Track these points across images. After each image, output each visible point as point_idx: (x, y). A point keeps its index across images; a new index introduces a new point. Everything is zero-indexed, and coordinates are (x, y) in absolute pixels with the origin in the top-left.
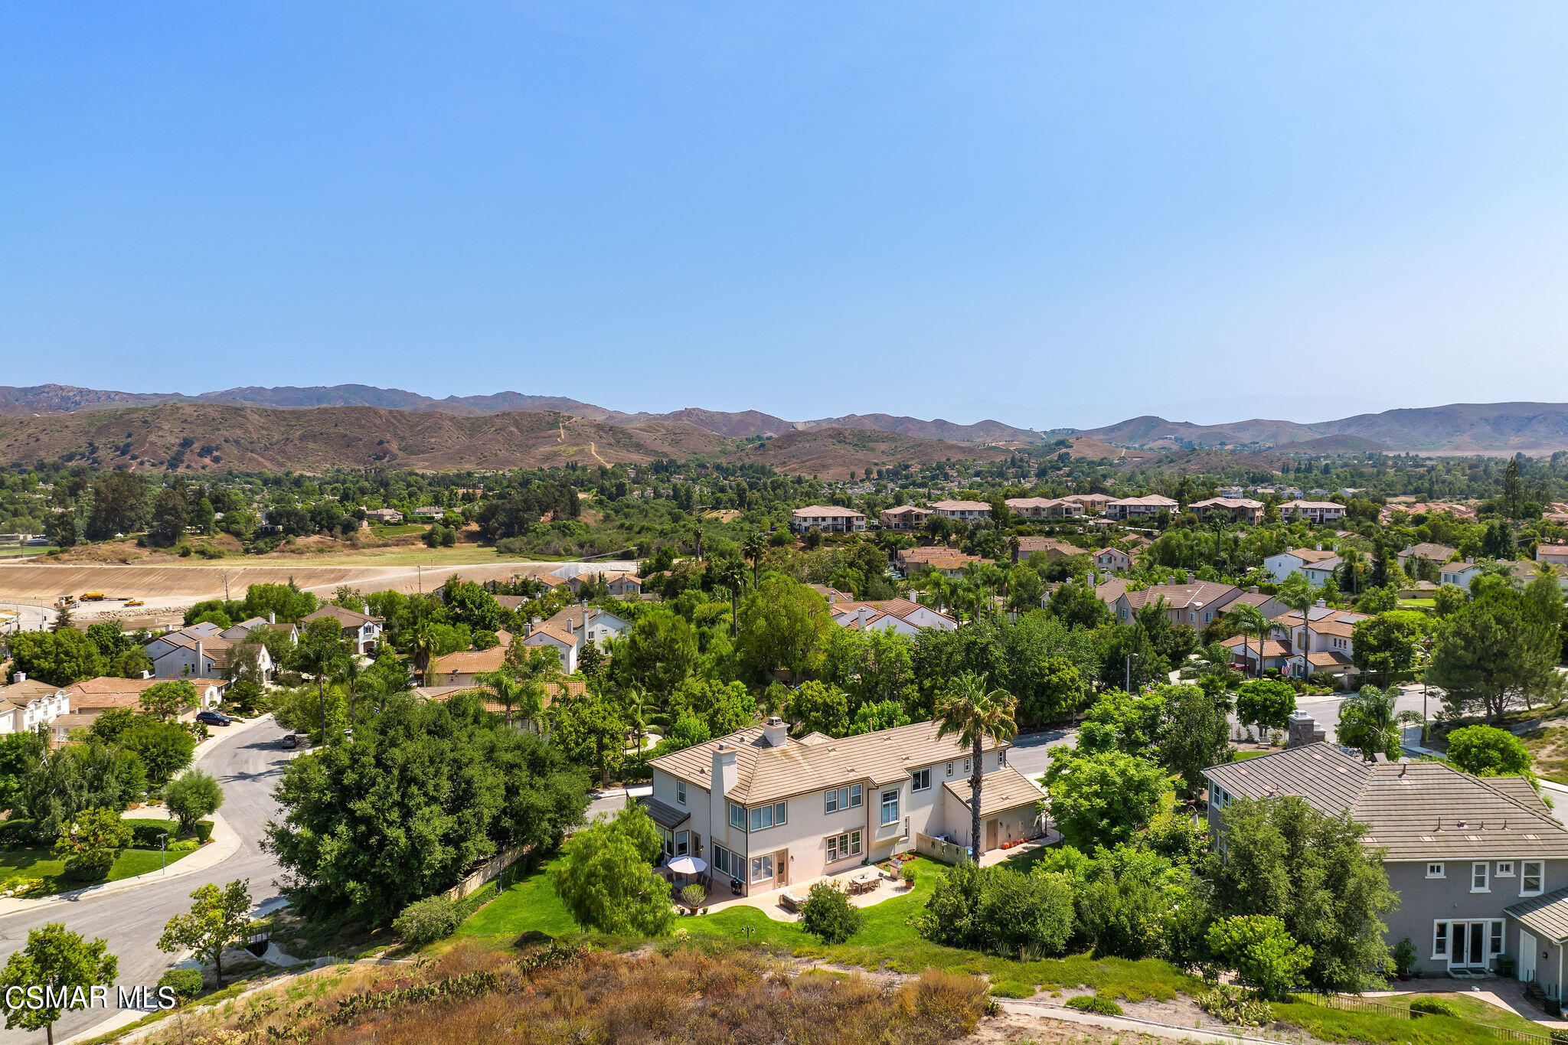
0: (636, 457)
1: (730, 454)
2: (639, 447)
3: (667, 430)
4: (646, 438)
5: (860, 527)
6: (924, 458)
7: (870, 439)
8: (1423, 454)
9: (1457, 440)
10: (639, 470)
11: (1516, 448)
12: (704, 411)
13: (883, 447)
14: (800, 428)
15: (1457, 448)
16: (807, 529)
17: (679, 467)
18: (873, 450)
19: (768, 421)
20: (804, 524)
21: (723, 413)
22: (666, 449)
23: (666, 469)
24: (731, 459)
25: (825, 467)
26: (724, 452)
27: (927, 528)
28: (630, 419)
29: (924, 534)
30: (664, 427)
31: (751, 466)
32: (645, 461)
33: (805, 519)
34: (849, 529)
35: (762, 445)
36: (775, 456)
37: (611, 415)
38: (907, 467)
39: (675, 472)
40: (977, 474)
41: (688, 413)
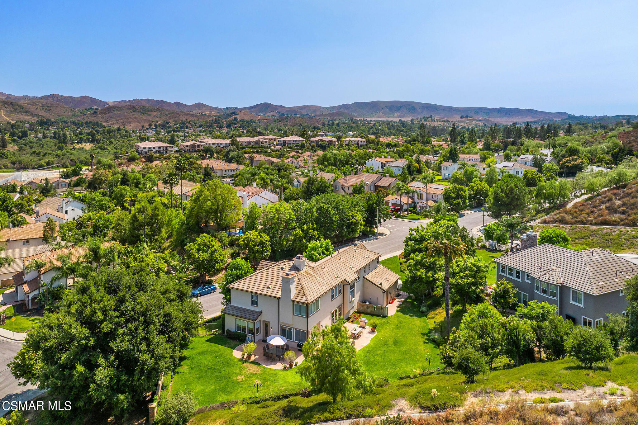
0: (27, 118)
1: (77, 116)
2: (27, 112)
3: (43, 105)
4: (32, 108)
5: (171, 151)
6: (175, 119)
7: (149, 110)
8: (369, 119)
9: (378, 114)
10: (31, 125)
11: (399, 117)
12: (61, 96)
13: (155, 114)
14: (110, 104)
15: (379, 117)
16: (146, 153)
17: (53, 123)
18: (150, 115)
19: (94, 101)
20: (144, 150)
21: (70, 97)
22: (43, 113)
23: (46, 123)
24: (79, 119)
25: (129, 123)
26: (74, 115)
27: (203, 151)
28: (20, 98)
29: (202, 154)
30: (41, 103)
31: (91, 122)
32: (34, 120)
33: (145, 148)
34: (166, 152)
35: (95, 112)
36: (103, 118)
37: (9, 96)
38: (168, 123)
39: (51, 125)
40: (201, 126)
41: (52, 96)
